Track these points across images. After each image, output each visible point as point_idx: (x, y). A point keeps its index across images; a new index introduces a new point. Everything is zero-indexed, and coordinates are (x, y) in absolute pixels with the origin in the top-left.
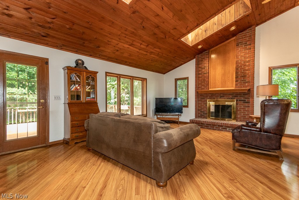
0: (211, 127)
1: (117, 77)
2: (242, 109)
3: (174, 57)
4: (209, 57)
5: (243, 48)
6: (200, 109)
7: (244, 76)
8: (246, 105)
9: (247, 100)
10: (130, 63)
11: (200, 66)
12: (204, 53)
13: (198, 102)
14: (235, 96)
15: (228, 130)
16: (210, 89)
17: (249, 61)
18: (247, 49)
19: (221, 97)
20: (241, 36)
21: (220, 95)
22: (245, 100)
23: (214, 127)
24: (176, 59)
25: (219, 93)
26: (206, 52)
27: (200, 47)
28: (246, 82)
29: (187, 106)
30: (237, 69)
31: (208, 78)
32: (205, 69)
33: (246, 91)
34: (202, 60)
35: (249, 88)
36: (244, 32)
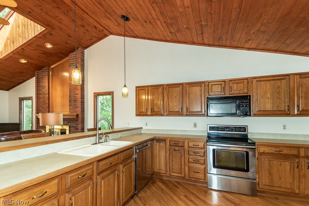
7: (75, 101)
11: (41, 84)
14: (69, 122)
20: (72, 57)
22: (76, 127)
30: (70, 92)
31: (49, 100)
32: (45, 88)
33: (75, 117)
34: (42, 78)
35: (78, 113)
36: (74, 53)
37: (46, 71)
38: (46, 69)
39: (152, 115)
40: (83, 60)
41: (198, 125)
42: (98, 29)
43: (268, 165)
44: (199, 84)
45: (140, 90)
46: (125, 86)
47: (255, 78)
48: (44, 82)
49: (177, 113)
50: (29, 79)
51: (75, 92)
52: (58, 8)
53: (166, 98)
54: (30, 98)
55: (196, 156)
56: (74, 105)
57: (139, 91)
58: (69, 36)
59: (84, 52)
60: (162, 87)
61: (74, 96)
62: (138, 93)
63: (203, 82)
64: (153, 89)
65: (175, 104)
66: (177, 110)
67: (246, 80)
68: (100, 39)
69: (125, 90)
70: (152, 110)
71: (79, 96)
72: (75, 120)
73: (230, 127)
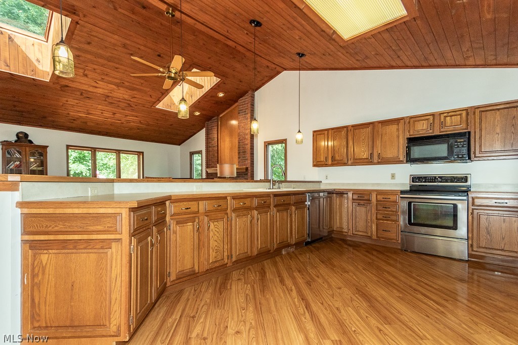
1: (91, 151)
4: (218, 126)
5: (243, 117)
7: (245, 152)
11: (210, 136)
12: (213, 120)
18: (246, 119)
27: (197, 113)
30: (239, 143)
31: (218, 153)
32: (214, 140)
33: (245, 171)
34: (212, 129)
35: (247, 166)
36: (243, 98)
37: (216, 122)
38: (215, 119)
39: (332, 165)
40: (253, 105)
41: (396, 176)
42: (270, 68)
43: (485, 222)
44: (396, 121)
45: (318, 134)
46: (299, 131)
47: (478, 107)
48: (214, 133)
49: (366, 161)
50: (199, 131)
51: (244, 142)
52: (234, 58)
53: (351, 143)
54: (200, 152)
55: (387, 211)
56: (244, 157)
57: (316, 137)
58: (241, 81)
59: (254, 95)
60: (345, 129)
61: (243, 147)
62: (315, 139)
63: (402, 119)
64: (334, 132)
65: (363, 150)
66: (365, 157)
67: (465, 111)
68: (271, 78)
69: (299, 137)
70: (333, 158)
71: (249, 147)
72: (245, 174)
73: (444, 177)
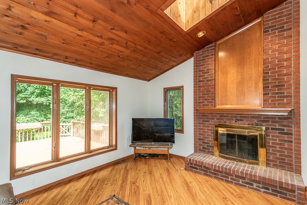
0: (223, 176)
2: (278, 144)
3: (159, 53)
4: (215, 55)
5: (276, 36)
6: (202, 137)
7: (280, 86)
8: (286, 137)
9: (287, 129)
10: (76, 60)
11: (201, 68)
12: (207, 48)
13: (199, 126)
14: (264, 121)
15: (255, 187)
16: (218, 107)
17: (289, 59)
18: (285, 38)
19: (237, 120)
20: (272, 16)
21: (236, 117)
22: (283, 130)
23: (228, 178)
24: (162, 56)
25: (233, 114)
26: (210, 45)
27: (201, 34)
28: (284, 97)
29: (181, 131)
54: (179, 88)
56: (277, 93)
